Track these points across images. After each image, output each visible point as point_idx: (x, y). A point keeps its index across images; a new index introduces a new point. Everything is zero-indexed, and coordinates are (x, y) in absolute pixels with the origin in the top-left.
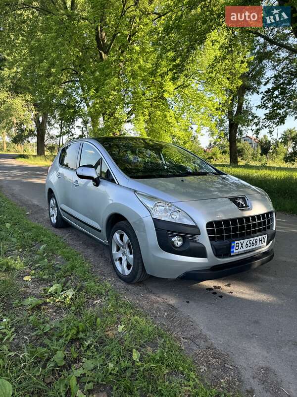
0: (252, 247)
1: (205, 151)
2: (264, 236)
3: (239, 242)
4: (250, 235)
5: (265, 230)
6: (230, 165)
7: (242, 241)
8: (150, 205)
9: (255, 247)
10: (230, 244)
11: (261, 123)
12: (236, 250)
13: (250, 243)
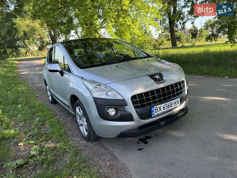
0: (168, 109)
1: (157, 40)
2: (177, 99)
3: (158, 106)
4: (166, 100)
5: (179, 95)
6: (172, 48)
7: (160, 106)
8: (91, 87)
9: (170, 108)
10: (151, 109)
11: (186, 18)
12: (156, 112)
13: (166, 106)
